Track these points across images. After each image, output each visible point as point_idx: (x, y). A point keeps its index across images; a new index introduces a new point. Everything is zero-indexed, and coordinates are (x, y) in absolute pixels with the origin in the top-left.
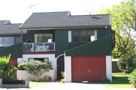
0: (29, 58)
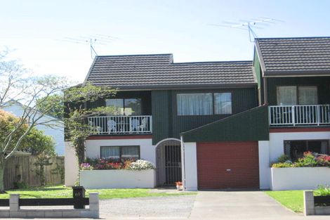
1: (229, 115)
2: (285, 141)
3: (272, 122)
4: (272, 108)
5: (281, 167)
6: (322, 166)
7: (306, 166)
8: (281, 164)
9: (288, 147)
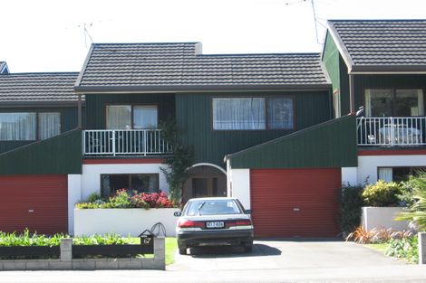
0: (379, 168)
1: (32, 141)
2: (102, 175)
3: (87, 151)
4: (87, 133)
5: (85, 208)
6: (136, 207)
7: (117, 207)
8: (86, 205)
9: (107, 182)
